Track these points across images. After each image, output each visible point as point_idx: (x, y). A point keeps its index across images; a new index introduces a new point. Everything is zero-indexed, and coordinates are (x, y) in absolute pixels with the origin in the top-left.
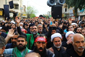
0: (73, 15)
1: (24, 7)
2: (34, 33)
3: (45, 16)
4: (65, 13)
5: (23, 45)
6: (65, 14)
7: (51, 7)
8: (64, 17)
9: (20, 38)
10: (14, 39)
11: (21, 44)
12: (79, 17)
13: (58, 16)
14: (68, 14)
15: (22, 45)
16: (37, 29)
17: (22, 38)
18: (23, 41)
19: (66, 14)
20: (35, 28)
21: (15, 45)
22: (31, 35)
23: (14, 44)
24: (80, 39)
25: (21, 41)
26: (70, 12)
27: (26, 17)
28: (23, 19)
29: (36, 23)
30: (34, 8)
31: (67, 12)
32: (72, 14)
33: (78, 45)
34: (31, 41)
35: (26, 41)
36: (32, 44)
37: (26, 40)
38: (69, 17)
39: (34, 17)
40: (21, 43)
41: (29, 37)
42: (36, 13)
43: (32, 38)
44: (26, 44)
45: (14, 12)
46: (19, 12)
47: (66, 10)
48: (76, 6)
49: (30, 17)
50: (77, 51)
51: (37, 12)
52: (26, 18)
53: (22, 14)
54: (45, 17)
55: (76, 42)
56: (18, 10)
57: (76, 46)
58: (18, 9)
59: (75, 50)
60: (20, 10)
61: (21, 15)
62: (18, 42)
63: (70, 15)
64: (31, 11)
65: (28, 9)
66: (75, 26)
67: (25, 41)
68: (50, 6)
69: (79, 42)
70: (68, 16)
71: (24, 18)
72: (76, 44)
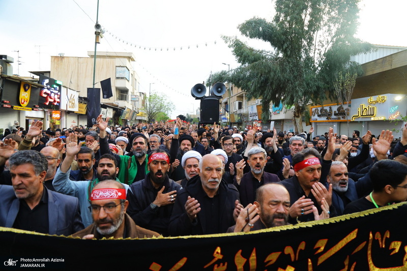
0: (257, 118)
1: (142, 96)
2: (138, 154)
3: (192, 117)
4: (238, 112)
5: (111, 174)
6: (238, 115)
7: (199, 101)
8: (237, 121)
9: (103, 159)
10: (83, 162)
11: (106, 170)
12: (272, 123)
13: (211, 119)
14: (246, 116)
15: (109, 173)
16: (145, 145)
17: (108, 159)
18: (109, 165)
19: (240, 115)
20: (141, 143)
21: (85, 173)
22: (131, 159)
23: (84, 171)
24: (214, 164)
25: (106, 166)
26: (250, 112)
27: (146, 118)
28: (138, 123)
29: (158, 131)
30: (164, 99)
31: (244, 111)
32: (255, 115)
33: (210, 175)
34: (130, 172)
35: (116, 167)
36: (132, 179)
37: (117, 164)
38: (247, 121)
39: (165, 119)
40: (106, 168)
41: (126, 161)
42: (170, 109)
43: (132, 164)
44: (117, 173)
45: (117, 106)
46: (127, 106)
47: (240, 106)
48: (266, 97)
49: (154, 120)
50: (206, 187)
51: (171, 107)
52: (145, 121)
53: (135, 112)
54: (192, 120)
55: (207, 169)
56: (126, 102)
57: (205, 176)
58: (126, 100)
59: (203, 185)
60: (130, 102)
61: (133, 114)
62: (101, 167)
63: (251, 119)
64: (158, 105)
65: (150, 101)
66: (238, 141)
67: (114, 166)
68: (197, 98)
69: (211, 169)
70: (245, 119)
71: (140, 121)
72: (206, 173)
